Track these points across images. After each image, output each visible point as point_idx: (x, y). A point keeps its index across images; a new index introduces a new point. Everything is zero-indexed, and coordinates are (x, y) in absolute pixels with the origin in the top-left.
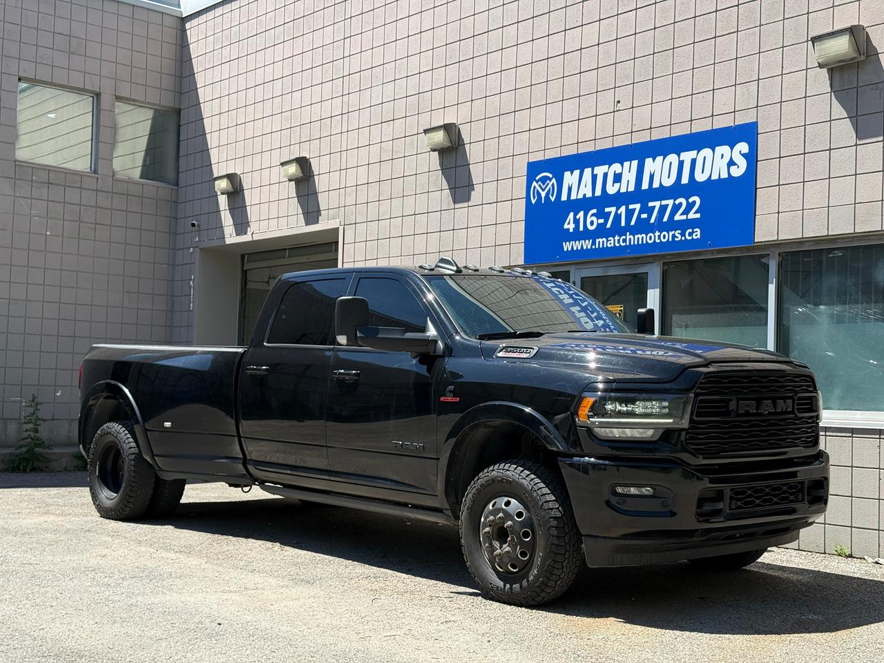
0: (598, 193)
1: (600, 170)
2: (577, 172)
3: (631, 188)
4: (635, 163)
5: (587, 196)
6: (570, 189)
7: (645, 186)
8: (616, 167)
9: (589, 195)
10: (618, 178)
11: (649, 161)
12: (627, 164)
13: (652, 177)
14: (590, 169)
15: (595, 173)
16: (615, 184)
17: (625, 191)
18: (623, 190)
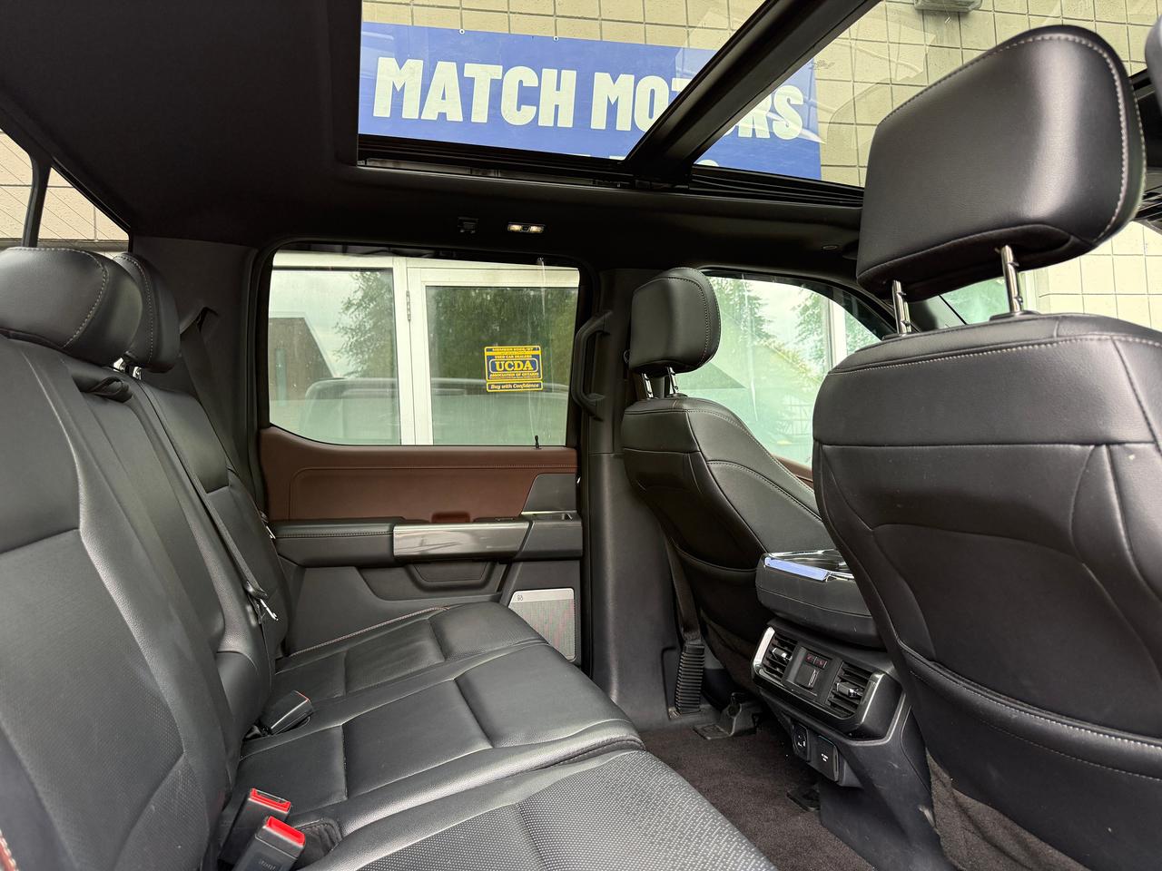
0: (480, 114)
1: (482, 74)
2: (415, 66)
3: (566, 120)
4: (570, 77)
5: (449, 118)
6: (398, 96)
7: (598, 121)
8: (526, 75)
9: (455, 115)
10: (529, 96)
11: (601, 80)
12: (549, 74)
13: (612, 109)
14: (452, 66)
15: (465, 75)
16: (523, 106)
17: (552, 125)
18: (546, 120)
